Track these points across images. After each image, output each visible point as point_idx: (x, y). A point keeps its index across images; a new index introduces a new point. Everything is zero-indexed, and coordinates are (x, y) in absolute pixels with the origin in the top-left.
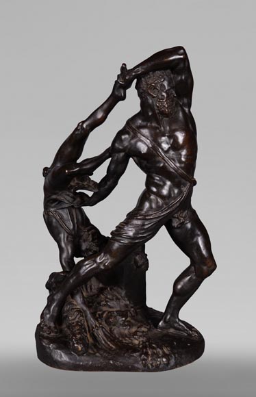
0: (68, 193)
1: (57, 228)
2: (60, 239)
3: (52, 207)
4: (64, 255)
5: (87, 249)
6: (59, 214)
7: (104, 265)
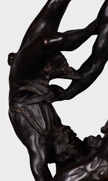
0: (41, 81)
1: (26, 128)
2: (31, 142)
3: (21, 103)
4: (36, 162)
5: (62, 153)
6: (29, 111)
7: (99, 175)
